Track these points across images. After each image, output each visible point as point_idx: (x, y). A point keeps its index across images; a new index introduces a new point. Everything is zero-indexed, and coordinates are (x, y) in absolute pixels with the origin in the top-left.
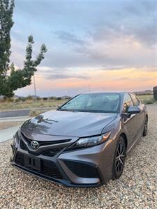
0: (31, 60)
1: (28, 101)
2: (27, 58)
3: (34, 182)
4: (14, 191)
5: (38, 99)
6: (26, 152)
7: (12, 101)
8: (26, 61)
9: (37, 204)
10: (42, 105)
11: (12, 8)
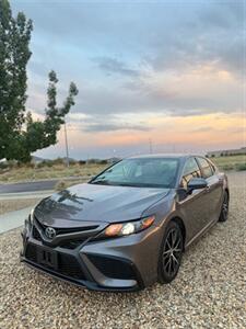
0: (56, 107)
1: (56, 167)
2: (50, 105)
3: (52, 286)
4: (22, 297)
5: (72, 163)
6: (40, 243)
7: (32, 166)
8: (48, 109)
9: (52, 314)
10: (77, 172)
11: (29, 33)
